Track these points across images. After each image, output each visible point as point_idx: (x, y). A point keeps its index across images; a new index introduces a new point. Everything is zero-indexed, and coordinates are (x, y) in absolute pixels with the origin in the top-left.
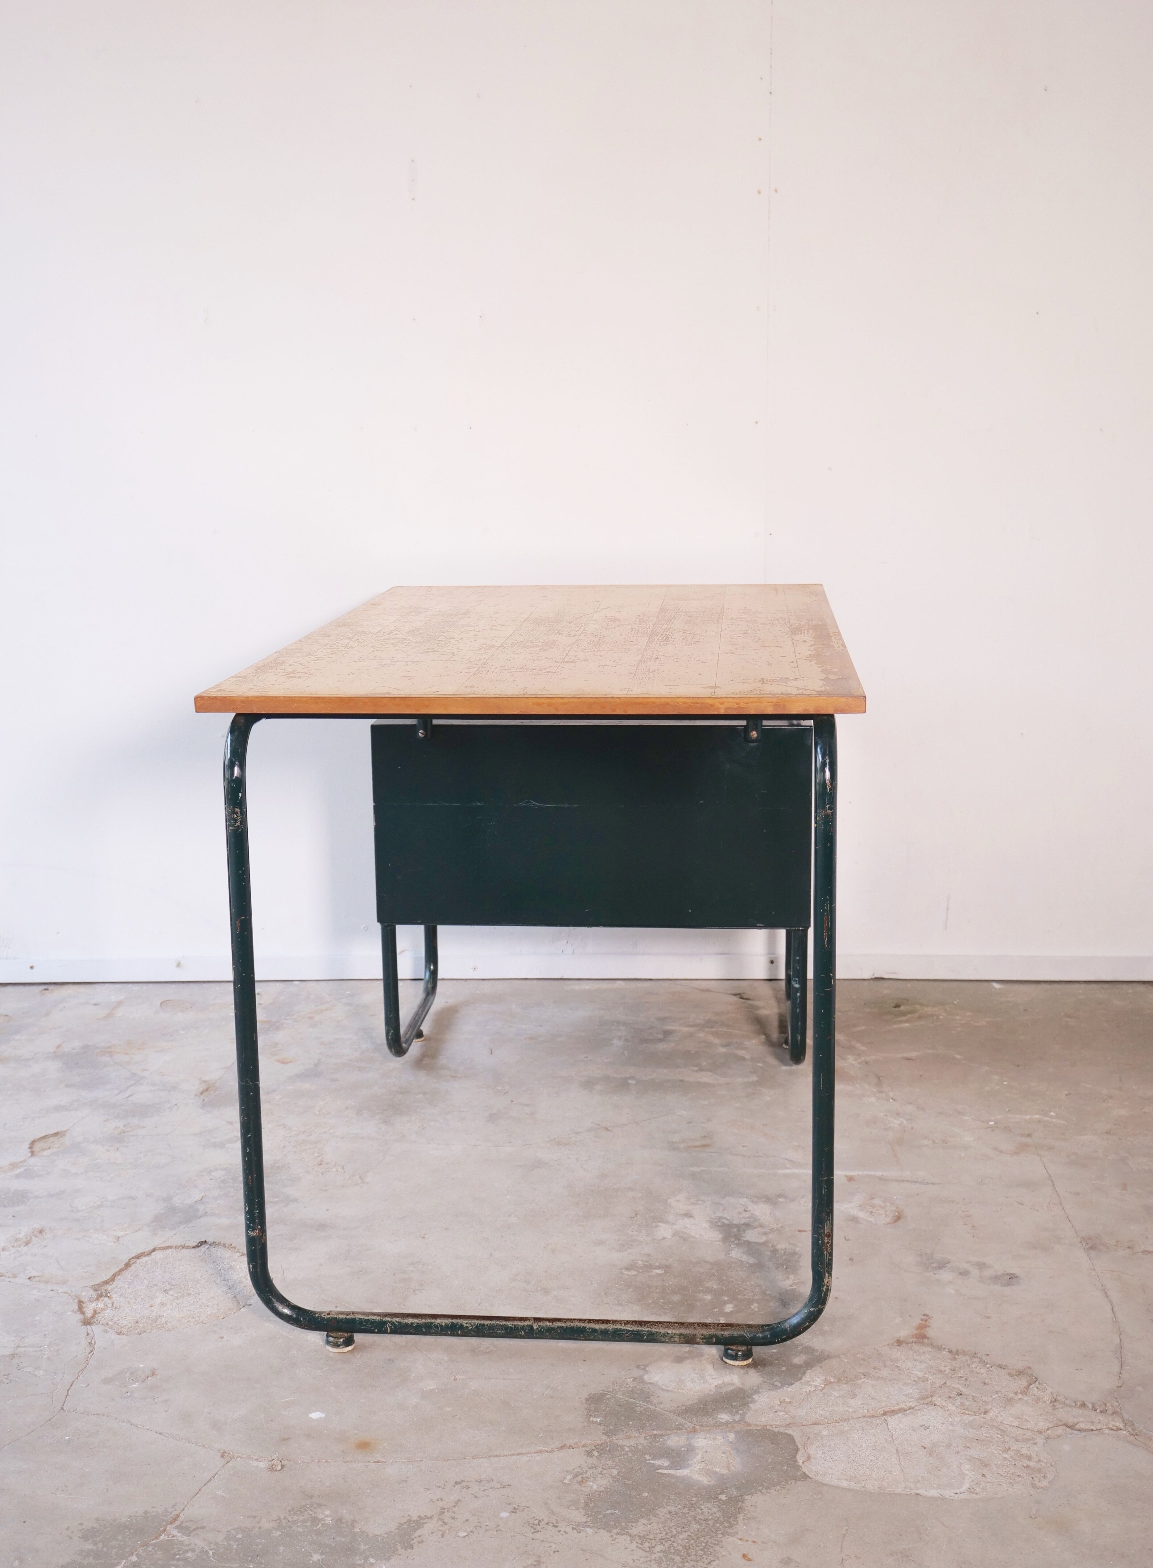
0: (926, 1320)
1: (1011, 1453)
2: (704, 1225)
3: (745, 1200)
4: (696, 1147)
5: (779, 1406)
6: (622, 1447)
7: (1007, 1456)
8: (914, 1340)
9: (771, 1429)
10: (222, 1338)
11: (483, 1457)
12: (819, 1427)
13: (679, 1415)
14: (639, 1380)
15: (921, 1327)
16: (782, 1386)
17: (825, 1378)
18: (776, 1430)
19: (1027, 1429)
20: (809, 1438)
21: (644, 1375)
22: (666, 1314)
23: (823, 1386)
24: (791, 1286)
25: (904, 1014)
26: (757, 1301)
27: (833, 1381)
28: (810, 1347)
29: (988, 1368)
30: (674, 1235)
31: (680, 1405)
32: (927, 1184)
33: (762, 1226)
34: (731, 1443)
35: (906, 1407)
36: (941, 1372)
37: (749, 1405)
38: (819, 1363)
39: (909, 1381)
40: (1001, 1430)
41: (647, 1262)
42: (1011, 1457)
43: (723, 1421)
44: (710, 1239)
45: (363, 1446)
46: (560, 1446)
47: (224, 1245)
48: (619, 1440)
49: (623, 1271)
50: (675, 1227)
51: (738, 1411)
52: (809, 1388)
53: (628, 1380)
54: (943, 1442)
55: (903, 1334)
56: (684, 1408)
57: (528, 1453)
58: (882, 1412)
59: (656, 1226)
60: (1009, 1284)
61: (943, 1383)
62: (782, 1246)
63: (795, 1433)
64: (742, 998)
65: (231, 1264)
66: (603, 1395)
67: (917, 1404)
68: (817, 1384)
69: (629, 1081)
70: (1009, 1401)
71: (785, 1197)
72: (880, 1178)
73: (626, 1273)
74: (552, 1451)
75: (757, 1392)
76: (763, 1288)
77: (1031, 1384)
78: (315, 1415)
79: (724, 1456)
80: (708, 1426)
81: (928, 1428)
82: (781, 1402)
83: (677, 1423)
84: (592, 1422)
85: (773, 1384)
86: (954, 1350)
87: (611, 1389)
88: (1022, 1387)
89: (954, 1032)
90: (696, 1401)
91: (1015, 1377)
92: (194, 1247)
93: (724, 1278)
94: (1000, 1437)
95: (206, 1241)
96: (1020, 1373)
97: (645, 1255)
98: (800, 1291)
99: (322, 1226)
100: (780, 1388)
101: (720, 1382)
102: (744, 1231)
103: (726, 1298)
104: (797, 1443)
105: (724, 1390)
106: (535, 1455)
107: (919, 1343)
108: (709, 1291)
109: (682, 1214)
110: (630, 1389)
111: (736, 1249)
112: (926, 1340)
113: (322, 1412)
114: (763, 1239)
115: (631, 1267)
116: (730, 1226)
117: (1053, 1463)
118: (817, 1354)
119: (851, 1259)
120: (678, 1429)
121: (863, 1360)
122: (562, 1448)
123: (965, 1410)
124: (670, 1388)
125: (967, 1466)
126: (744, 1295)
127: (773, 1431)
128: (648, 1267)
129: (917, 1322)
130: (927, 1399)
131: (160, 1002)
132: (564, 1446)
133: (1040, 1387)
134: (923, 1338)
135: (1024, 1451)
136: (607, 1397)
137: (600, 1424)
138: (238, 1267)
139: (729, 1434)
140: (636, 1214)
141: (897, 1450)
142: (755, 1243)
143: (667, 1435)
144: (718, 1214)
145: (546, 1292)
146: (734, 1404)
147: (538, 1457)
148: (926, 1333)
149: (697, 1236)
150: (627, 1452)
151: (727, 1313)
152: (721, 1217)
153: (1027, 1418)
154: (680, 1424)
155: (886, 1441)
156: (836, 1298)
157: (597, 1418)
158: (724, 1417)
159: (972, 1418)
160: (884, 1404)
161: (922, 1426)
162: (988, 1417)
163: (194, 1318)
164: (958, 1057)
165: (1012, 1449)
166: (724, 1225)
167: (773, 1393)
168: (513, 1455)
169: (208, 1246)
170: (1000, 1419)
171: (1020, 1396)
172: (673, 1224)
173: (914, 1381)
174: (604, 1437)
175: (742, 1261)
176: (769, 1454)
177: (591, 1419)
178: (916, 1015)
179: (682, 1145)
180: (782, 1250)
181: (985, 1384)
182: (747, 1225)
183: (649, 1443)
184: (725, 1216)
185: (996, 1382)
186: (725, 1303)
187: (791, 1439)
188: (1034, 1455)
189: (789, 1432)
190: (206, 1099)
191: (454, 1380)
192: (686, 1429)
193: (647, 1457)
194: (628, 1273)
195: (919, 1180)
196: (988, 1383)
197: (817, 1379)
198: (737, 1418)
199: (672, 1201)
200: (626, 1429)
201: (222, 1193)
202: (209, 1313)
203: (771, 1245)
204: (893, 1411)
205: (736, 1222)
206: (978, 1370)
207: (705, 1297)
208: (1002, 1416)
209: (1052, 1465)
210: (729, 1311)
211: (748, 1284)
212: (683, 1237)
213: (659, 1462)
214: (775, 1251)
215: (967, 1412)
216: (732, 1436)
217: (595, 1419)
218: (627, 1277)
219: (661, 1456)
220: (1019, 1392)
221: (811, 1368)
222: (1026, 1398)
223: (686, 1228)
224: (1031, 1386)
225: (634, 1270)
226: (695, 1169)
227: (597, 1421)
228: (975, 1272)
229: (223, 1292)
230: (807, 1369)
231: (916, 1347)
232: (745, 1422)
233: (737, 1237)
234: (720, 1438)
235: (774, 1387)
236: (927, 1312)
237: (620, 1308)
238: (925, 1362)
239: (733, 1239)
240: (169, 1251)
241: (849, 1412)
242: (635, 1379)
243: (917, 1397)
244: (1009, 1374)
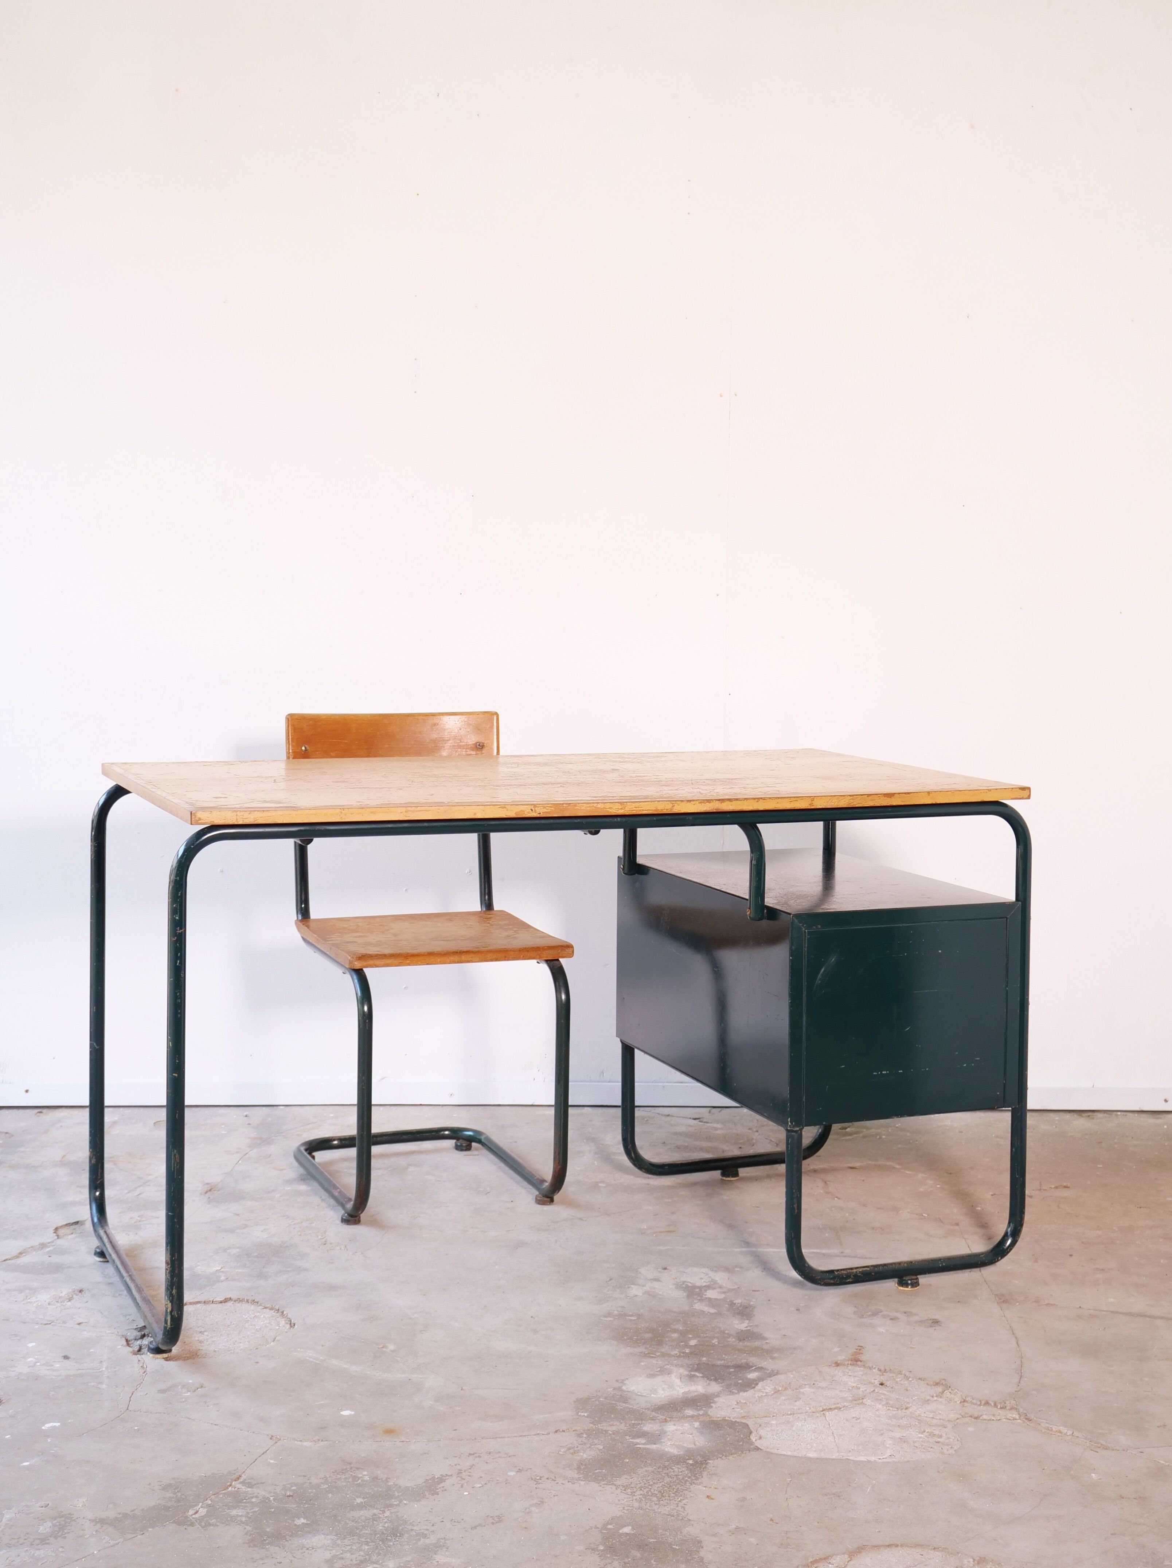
0: (860, 1350)
1: (926, 1434)
2: (671, 1287)
3: (705, 1270)
4: (662, 1232)
5: (736, 1405)
6: (606, 1431)
7: (922, 1436)
8: (850, 1362)
9: (730, 1419)
10: (257, 1363)
11: (490, 1438)
12: (769, 1419)
13: (652, 1411)
14: (620, 1389)
15: (856, 1353)
16: (738, 1393)
17: (773, 1387)
18: (734, 1420)
19: (940, 1419)
20: (760, 1426)
21: (622, 1387)
22: (639, 1346)
23: (773, 1392)
24: (746, 1327)
25: (851, 1134)
26: (717, 1338)
27: (780, 1389)
28: (762, 1367)
29: (911, 1381)
30: (645, 1293)
31: (653, 1405)
32: (866, 1258)
33: (721, 1287)
34: (696, 1428)
35: (841, 1406)
36: (871, 1383)
37: (711, 1404)
38: (770, 1377)
39: (845, 1390)
40: (919, 1420)
41: (622, 1312)
42: (926, 1436)
43: (690, 1415)
44: (676, 1296)
45: (389, 1432)
46: (555, 1430)
47: (247, 1301)
48: (604, 1426)
49: (602, 1318)
50: (645, 1288)
51: (702, 1408)
52: (761, 1394)
53: (609, 1390)
54: (871, 1428)
55: (840, 1358)
56: (657, 1406)
57: (528, 1435)
58: (821, 1409)
59: (629, 1287)
60: (931, 1327)
61: (872, 1390)
62: (738, 1301)
63: (750, 1423)
64: (702, 1122)
65: (255, 1314)
66: (589, 1399)
67: (850, 1404)
68: (768, 1391)
69: (600, 1185)
70: (927, 1401)
71: (741, 1267)
72: (824, 1255)
73: (604, 1319)
74: (548, 1434)
75: (718, 1396)
76: (722, 1329)
77: (945, 1391)
78: (346, 1413)
79: (691, 1436)
80: (677, 1418)
81: (859, 1419)
82: (737, 1403)
83: (651, 1416)
84: (580, 1416)
85: (731, 1391)
86: (883, 1369)
87: (595, 1395)
88: (938, 1393)
89: (895, 1148)
90: (666, 1403)
91: (933, 1386)
92: (221, 1302)
93: (689, 1322)
94: (917, 1423)
95: (230, 1298)
96: (937, 1384)
97: (620, 1307)
98: (754, 1331)
99: (332, 1288)
100: (736, 1393)
101: (687, 1390)
102: (706, 1290)
103: (690, 1336)
104: (751, 1428)
105: (690, 1396)
106: (534, 1436)
107: (853, 1365)
108: (676, 1331)
109: (651, 1279)
110: (611, 1395)
111: (699, 1303)
112: (859, 1363)
113: (351, 1410)
114: (722, 1296)
115: (609, 1315)
116: (694, 1287)
117: (959, 1439)
118: (767, 1372)
119: (798, 1310)
120: (653, 1420)
121: (806, 1375)
122: (556, 1432)
123: (889, 1407)
124: (644, 1394)
125: (889, 1443)
126: (706, 1334)
127: (731, 1421)
128: (622, 1315)
129: (852, 1350)
130: (858, 1400)
131: (154, 1122)
132: (557, 1431)
133: (952, 1392)
134: (857, 1361)
135: (936, 1432)
136: (593, 1400)
137: (587, 1417)
138: (262, 1316)
139: (694, 1423)
140: (611, 1279)
141: (833, 1433)
142: (715, 1299)
143: (644, 1424)
144: (682, 1279)
145: (536, 1332)
146: (698, 1404)
147: (536, 1438)
148: (859, 1357)
149: (665, 1294)
150: (611, 1434)
151: (692, 1346)
152: (685, 1282)
153: (940, 1412)
154: (654, 1417)
155: (824, 1427)
156: (784, 1335)
157: (585, 1413)
158: (689, 1412)
159: (895, 1412)
160: (823, 1404)
161: (854, 1418)
162: (908, 1412)
163: (229, 1351)
164: (897, 1167)
165: (927, 1431)
166: (687, 1287)
167: (731, 1397)
168: (515, 1437)
169: (232, 1302)
170: (917, 1413)
171: (935, 1398)
172: (644, 1286)
173: (849, 1389)
174: (591, 1425)
175: (704, 1312)
176: (728, 1435)
177: (580, 1414)
178: (861, 1135)
179: (649, 1231)
180: (738, 1303)
181: (907, 1390)
182: (708, 1287)
183: (629, 1428)
184: (689, 1280)
185: (916, 1389)
186: (690, 1339)
187: (746, 1426)
188: (944, 1435)
189: (744, 1421)
190: (211, 1197)
191: (461, 1390)
192: (658, 1419)
193: (628, 1437)
194: (606, 1319)
195: (858, 1256)
196: (910, 1390)
197: (767, 1388)
198: (701, 1413)
199: (643, 1270)
200: (608, 1420)
201: (239, 1264)
202: (242, 1347)
203: (728, 1301)
204: (831, 1409)
205: (698, 1284)
206: (902, 1382)
207: (673, 1335)
208: (919, 1411)
209: (958, 1441)
210: (693, 1345)
211: (709, 1326)
212: (652, 1295)
213: (638, 1441)
214: (732, 1304)
215: (891, 1409)
216: (697, 1424)
217: (583, 1414)
218: (605, 1322)
219: (639, 1437)
220: (935, 1395)
221: (763, 1380)
222: (940, 1400)
223: (654, 1288)
224: (945, 1392)
225: (610, 1317)
226: (662, 1248)
227: (584, 1415)
228: (903, 1317)
229: (252, 1333)
230: (760, 1382)
231: (850, 1367)
232: (708, 1415)
233: (700, 1294)
234: (687, 1425)
235: (733, 1393)
236: (861, 1345)
237: (600, 1342)
238: (858, 1377)
239: (696, 1296)
240: (199, 1305)
241: (794, 1409)
242: (614, 1389)
243: (850, 1399)
244: (928, 1384)
